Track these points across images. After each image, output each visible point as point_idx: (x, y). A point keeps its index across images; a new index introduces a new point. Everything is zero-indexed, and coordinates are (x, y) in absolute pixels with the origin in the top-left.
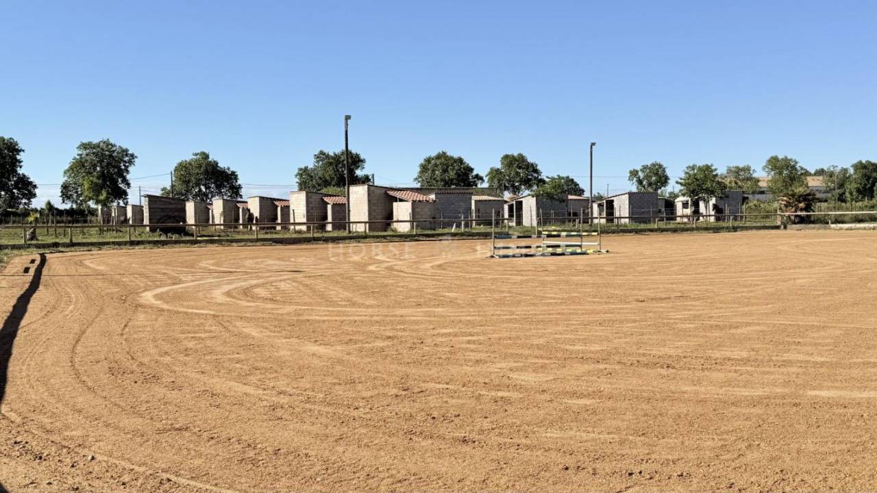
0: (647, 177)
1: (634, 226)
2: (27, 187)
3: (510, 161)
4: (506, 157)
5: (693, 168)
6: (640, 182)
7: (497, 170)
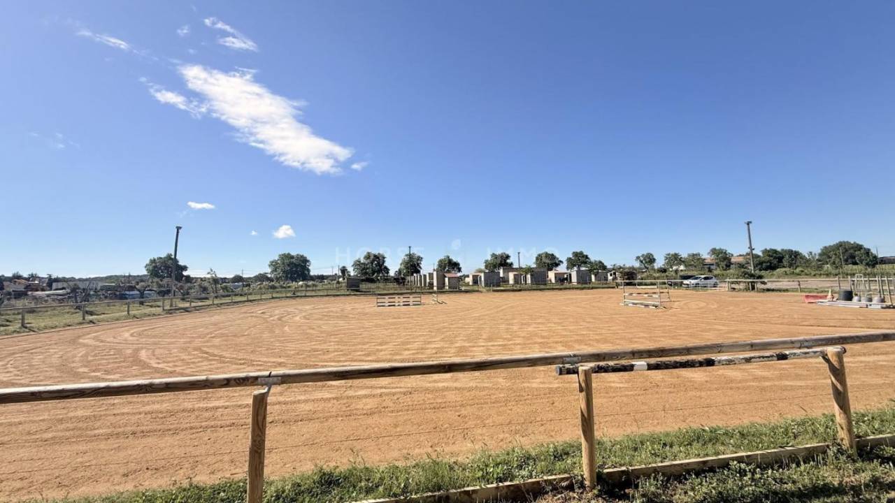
0: (645, 259)
1: (580, 286)
2: (387, 270)
3: (576, 254)
4: (574, 253)
5: (669, 254)
6: (642, 262)
7: (570, 258)
